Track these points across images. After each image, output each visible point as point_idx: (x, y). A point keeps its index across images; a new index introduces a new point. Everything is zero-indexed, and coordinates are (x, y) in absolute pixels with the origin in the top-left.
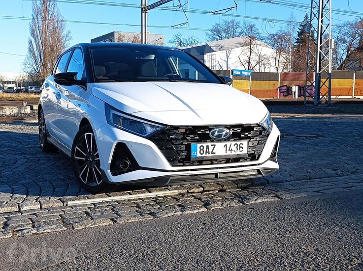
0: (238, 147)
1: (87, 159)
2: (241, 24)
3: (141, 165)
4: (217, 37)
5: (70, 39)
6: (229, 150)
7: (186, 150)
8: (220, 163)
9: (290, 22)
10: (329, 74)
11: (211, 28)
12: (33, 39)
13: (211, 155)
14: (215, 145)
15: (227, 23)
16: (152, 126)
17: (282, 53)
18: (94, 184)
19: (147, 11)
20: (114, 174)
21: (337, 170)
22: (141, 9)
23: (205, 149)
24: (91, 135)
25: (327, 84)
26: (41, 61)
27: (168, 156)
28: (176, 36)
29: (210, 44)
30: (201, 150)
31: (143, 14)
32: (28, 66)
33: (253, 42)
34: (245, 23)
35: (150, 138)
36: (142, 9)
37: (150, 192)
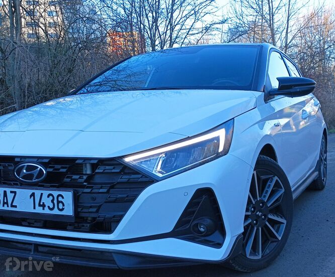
0: (55, 202)
6: (40, 205)
13: (10, 209)
14: (15, 193)
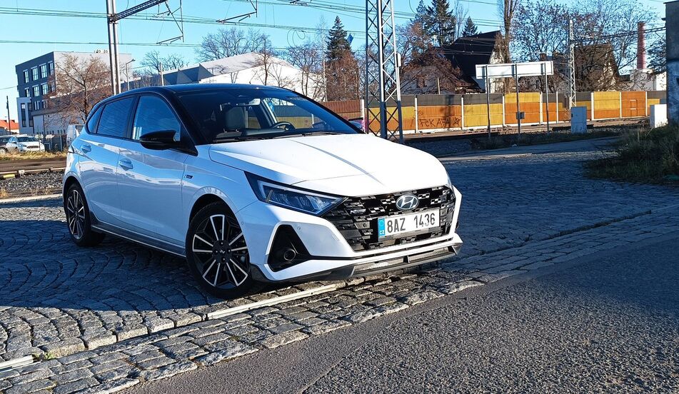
0: (430, 219)
1: (214, 252)
2: (246, 35)
3: (312, 253)
4: (211, 54)
6: (420, 224)
7: (371, 228)
8: (408, 241)
9: (320, 30)
10: (397, 102)
11: (201, 41)
13: (400, 232)
14: (404, 219)
15: (224, 33)
16: (323, 199)
17: (310, 75)
18: (230, 286)
19: (116, 22)
20: (275, 269)
21: (505, 238)
22: (106, 19)
23: (393, 225)
24: (222, 217)
25: (396, 116)
27: (348, 238)
28: (152, 56)
29: (205, 65)
30: (389, 226)
31: (111, 25)
33: (269, 60)
34: (251, 33)
35: (325, 215)
36: (109, 18)
37: (302, 290)
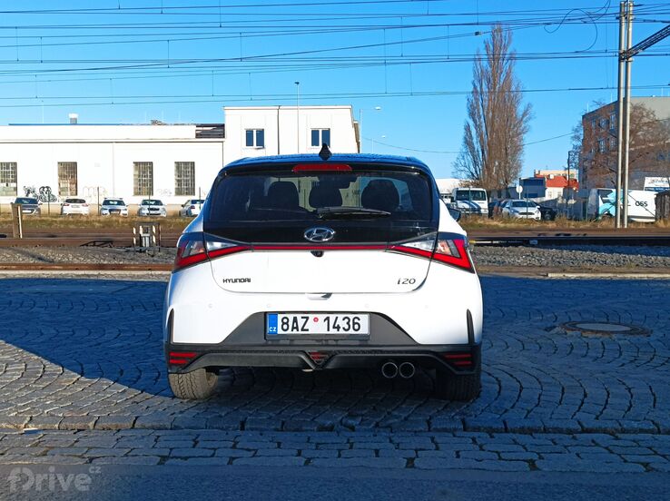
5: (530, 118)
12: (471, 123)
19: (630, 60)
26: (484, 159)
31: (623, 64)
32: (462, 168)
